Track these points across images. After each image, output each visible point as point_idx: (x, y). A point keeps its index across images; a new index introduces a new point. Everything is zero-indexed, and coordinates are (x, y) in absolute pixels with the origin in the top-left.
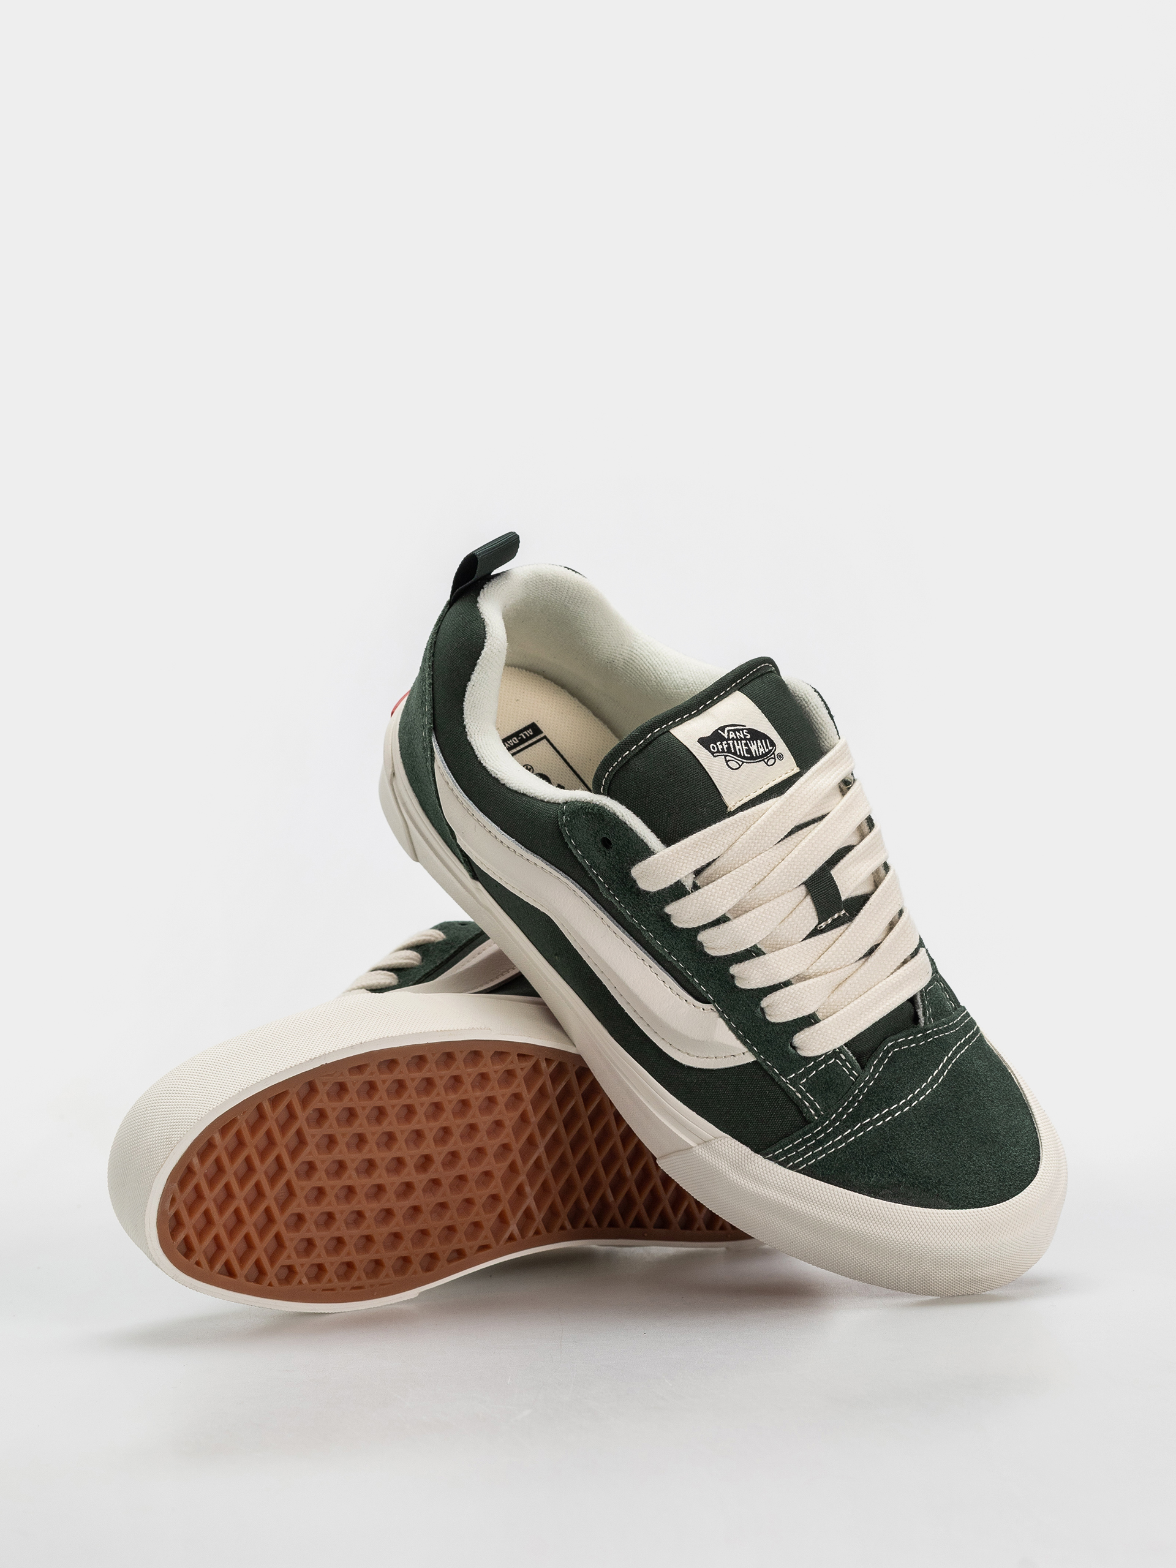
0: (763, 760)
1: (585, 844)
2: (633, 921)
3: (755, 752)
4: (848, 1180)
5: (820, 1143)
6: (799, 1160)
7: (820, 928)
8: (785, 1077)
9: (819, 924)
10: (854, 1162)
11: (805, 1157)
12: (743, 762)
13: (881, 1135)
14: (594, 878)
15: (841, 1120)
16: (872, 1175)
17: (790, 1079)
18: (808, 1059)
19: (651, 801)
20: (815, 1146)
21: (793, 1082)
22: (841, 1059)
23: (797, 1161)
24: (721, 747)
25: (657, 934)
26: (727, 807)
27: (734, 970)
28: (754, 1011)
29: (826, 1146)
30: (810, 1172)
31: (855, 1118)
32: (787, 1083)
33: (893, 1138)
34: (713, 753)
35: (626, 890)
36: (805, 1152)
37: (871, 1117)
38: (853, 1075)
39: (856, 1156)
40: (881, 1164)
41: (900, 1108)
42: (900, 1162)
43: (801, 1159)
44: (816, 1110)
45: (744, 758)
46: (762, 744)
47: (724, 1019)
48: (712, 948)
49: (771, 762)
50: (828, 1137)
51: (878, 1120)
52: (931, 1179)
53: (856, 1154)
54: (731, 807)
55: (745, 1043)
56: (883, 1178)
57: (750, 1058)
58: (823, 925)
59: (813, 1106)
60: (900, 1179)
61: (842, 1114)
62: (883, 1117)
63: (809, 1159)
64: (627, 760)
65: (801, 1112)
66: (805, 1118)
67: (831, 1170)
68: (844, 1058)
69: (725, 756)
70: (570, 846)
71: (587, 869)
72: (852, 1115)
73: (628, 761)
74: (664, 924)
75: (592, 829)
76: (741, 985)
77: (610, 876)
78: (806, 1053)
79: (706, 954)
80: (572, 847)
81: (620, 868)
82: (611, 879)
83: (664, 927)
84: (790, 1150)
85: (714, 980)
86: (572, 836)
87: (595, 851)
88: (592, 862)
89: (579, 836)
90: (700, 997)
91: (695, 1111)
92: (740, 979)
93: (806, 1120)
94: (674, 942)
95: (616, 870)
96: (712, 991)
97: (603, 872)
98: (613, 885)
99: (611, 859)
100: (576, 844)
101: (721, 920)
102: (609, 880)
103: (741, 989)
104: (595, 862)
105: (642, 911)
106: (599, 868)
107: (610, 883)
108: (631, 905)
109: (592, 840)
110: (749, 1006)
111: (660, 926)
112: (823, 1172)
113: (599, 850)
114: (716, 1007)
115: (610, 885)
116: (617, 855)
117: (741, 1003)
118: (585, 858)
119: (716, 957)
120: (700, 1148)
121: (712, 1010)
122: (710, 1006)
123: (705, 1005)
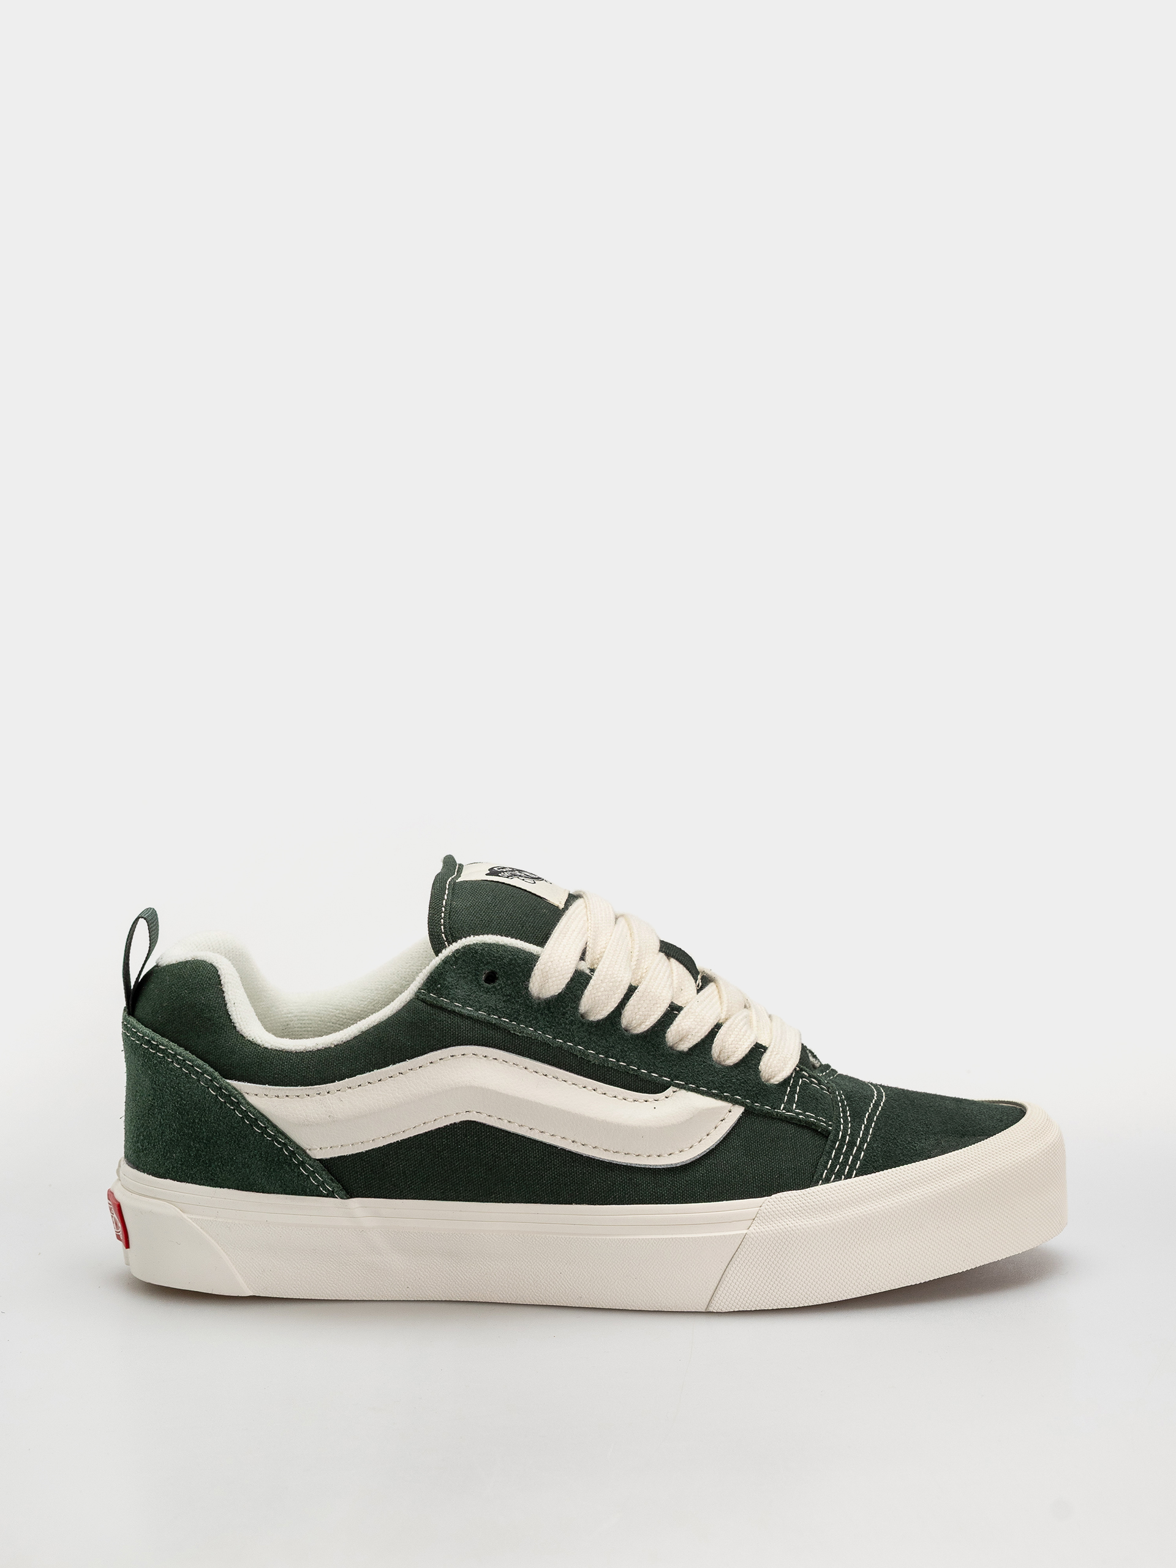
1: (470, 995)
5: (851, 1145)
6: (847, 1169)
7: (699, 985)
8: (779, 1109)
9: (696, 981)
10: (890, 1144)
11: (850, 1163)
13: (888, 1118)
14: (498, 1023)
15: (849, 1122)
16: (913, 1145)
17: (783, 1108)
18: (786, 1082)
20: (850, 1149)
21: (787, 1109)
22: (806, 1078)
23: (846, 1171)
25: (584, 1042)
27: (672, 1034)
28: (712, 1065)
29: (858, 1143)
30: (862, 1172)
31: (857, 1116)
32: (784, 1112)
33: (899, 1116)
34: (507, 878)
35: (536, 1012)
36: (846, 1159)
37: (868, 1111)
38: (823, 1089)
39: (884, 1141)
40: (911, 1134)
42: (923, 1127)
43: (848, 1167)
44: (824, 1122)
47: (691, 1090)
48: (640, 1025)
50: (853, 1137)
51: (874, 1111)
52: (957, 1127)
53: (885, 1136)
54: (559, 906)
55: (725, 1099)
56: (923, 1143)
58: (699, 981)
59: (819, 1120)
60: (936, 1138)
61: (845, 1117)
62: (876, 1108)
63: (854, 1162)
64: (449, 906)
65: (816, 1130)
66: (822, 1132)
67: (877, 1161)
68: (807, 1075)
70: (457, 1009)
71: (487, 1019)
72: (854, 1115)
74: (585, 1027)
75: (469, 973)
76: (685, 1046)
77: (512, 1009)
78: (777, 1079)
79: (638, 1036)
80: (460, 1009)
81: (517, 993)
82: (515, 1012)
83: (587, 1030)
84: (833, 1166)
85: (659, 1059)
86: (453, 1000)
87: (485, 996)
88: (487, 1009)
89: (460, 993)
90: (656, 1088)
91: (724, 1200)
92: (681, 1040)
93: (824, 1135)
94: (604, 1041)
95: (514, 998)
96: (665, 1073)
97: (503, 1011)
98: (521, 1017)
99: (504, 990)
100: (462, 1003)
101: (632, 990)
102: (514, 1014)
103: (687, 1052)
104: (489, 1007)
105: (561, 1025)
106: (497, 1010)
107: (516, 1018)
108: (548, 1027)
109: (476, 986)
110: (704, 1062)
111: (584, 1031)
112: (873, 1166)
113: (487, 991)
114: (678, 1086)
115: (518, 1019)
116: (507, 980)
117: (696, 1064)
118: (477, 1010)
119: (648, 1030)
120: (755, 1227)
121: (674, 1092)
122: (671, 1089)
123: (666, 1093)
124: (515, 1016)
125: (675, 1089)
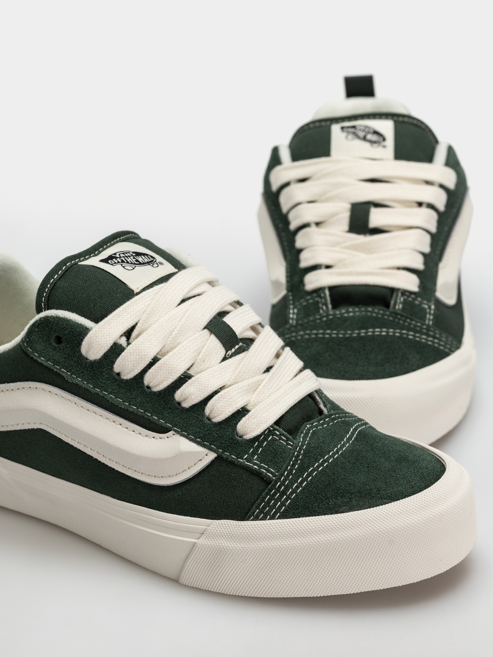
0: (150, 264)
1: (44, 350)
2: (96, 390)
3: (142, 261)
4: (314, 511)
5: (284, 493)
6: (273, 511)
7: (228, 355)
8: (242, 459)
9: (227, 352)
10: (312, 497)
11: (277, 507)
12: (135, 266)
13: (325, 475)
14: (58, 371)
15: (292, 474)
16: (329, 501)
17: (246, 459)
18: (256, 438)
19: (79, 301)
20: (281, 496)
21: (248, 460)
22: (277, 435)
23: (272, 513)
24: (117, 261)
25: (115, 393)
26: (133, 291)
27: (179, 395)
28: (202, 420)
29: (288, 493)
30: (284, 516)
31: (302, 470)
32: (244, 462)
33: (334, 474)
34: (112, 264)
35: (83, 368)
36: (275, 504)
37: (313, 466)
38: (289, 444)
39: (312, 493)
40: (332, 491)
41: (332, 456)
42: (346, 486)
43: (274, 510)
44: (271, 473)
45: (135, 264)
46: (145, 257)
47: (184, 436)
48: (157, 386)
49: (155, 265)
50: (287, 488)
51: (319, 467)
52: (372, 490)
53: (312, 491)
54: (136, 291)
55: (204, 446)
56: (338, 500)
57: (212, 456)
58: (230, 353)
59: (268, 471)
60: (351, 497)
61: (291, 470)
62: (322, 464)
63: (280, 507)
64: (53, 284)
65: (262, 478)
66: (266, 481)
67: (298, 509)
68: (278, 433)
69: (122, 265)
70: (35, 358)
71: (52, 368)
72: (299, 469)
73: (55, 284)
74: (118, 382)
75: (45, 335)
76: (186, 405)
77: (69, 364)
78: (250, 435)
79: (155, 393)
80: (36, 358)
81: (73, 354)
82: (70, 366)
83: (118, 385)
84: (264, 508)
85: (167, 411)
86: (34, 350)
87: (53, 352)
88: (53, 361)
89: (39, 347)
90: (162, 430)
91: (189, 516)
92: (184, 400)
93: (267, 482)
94: (129, 394)
95: (71, 357)
96: (169, 421)
97: (63, 364)
98: (73, 370)
99: (64, 350)
100: (38, 354)
101: (155, 360)
102: (69, 368)
103: (188, 409)
104: (55, 360)
105: (99, 379)
106: (59, 362)
107: (70, 370)
108: (90, 379)
109: (48, 345)
110: (197, 418)
111: (116, 385)
112: (293, 512)
113: (55, 349)
114: (175, 431)
115: (71, 371)
116: (67, 344)
117: (191, 418)
118: (47, 361)
119: (162, 391)
120: (202, 540)
121: (173, 434)
122: (171, 433)
123: (168, 434)
124: (70, 369)
125: (174, 433)
